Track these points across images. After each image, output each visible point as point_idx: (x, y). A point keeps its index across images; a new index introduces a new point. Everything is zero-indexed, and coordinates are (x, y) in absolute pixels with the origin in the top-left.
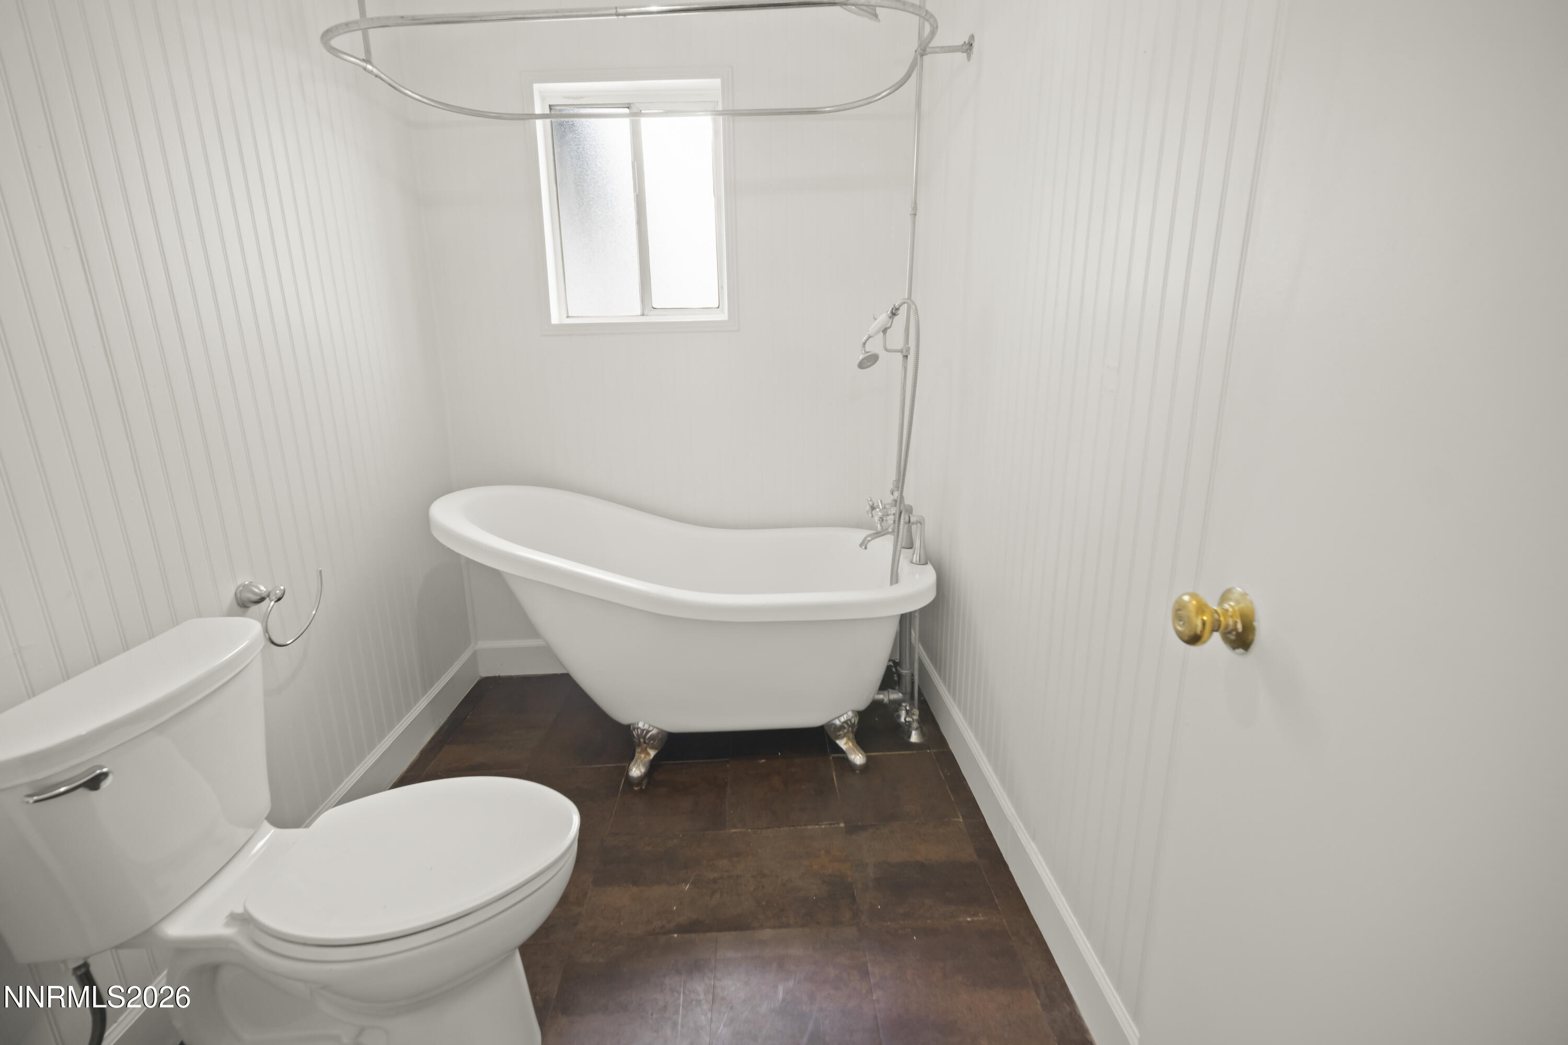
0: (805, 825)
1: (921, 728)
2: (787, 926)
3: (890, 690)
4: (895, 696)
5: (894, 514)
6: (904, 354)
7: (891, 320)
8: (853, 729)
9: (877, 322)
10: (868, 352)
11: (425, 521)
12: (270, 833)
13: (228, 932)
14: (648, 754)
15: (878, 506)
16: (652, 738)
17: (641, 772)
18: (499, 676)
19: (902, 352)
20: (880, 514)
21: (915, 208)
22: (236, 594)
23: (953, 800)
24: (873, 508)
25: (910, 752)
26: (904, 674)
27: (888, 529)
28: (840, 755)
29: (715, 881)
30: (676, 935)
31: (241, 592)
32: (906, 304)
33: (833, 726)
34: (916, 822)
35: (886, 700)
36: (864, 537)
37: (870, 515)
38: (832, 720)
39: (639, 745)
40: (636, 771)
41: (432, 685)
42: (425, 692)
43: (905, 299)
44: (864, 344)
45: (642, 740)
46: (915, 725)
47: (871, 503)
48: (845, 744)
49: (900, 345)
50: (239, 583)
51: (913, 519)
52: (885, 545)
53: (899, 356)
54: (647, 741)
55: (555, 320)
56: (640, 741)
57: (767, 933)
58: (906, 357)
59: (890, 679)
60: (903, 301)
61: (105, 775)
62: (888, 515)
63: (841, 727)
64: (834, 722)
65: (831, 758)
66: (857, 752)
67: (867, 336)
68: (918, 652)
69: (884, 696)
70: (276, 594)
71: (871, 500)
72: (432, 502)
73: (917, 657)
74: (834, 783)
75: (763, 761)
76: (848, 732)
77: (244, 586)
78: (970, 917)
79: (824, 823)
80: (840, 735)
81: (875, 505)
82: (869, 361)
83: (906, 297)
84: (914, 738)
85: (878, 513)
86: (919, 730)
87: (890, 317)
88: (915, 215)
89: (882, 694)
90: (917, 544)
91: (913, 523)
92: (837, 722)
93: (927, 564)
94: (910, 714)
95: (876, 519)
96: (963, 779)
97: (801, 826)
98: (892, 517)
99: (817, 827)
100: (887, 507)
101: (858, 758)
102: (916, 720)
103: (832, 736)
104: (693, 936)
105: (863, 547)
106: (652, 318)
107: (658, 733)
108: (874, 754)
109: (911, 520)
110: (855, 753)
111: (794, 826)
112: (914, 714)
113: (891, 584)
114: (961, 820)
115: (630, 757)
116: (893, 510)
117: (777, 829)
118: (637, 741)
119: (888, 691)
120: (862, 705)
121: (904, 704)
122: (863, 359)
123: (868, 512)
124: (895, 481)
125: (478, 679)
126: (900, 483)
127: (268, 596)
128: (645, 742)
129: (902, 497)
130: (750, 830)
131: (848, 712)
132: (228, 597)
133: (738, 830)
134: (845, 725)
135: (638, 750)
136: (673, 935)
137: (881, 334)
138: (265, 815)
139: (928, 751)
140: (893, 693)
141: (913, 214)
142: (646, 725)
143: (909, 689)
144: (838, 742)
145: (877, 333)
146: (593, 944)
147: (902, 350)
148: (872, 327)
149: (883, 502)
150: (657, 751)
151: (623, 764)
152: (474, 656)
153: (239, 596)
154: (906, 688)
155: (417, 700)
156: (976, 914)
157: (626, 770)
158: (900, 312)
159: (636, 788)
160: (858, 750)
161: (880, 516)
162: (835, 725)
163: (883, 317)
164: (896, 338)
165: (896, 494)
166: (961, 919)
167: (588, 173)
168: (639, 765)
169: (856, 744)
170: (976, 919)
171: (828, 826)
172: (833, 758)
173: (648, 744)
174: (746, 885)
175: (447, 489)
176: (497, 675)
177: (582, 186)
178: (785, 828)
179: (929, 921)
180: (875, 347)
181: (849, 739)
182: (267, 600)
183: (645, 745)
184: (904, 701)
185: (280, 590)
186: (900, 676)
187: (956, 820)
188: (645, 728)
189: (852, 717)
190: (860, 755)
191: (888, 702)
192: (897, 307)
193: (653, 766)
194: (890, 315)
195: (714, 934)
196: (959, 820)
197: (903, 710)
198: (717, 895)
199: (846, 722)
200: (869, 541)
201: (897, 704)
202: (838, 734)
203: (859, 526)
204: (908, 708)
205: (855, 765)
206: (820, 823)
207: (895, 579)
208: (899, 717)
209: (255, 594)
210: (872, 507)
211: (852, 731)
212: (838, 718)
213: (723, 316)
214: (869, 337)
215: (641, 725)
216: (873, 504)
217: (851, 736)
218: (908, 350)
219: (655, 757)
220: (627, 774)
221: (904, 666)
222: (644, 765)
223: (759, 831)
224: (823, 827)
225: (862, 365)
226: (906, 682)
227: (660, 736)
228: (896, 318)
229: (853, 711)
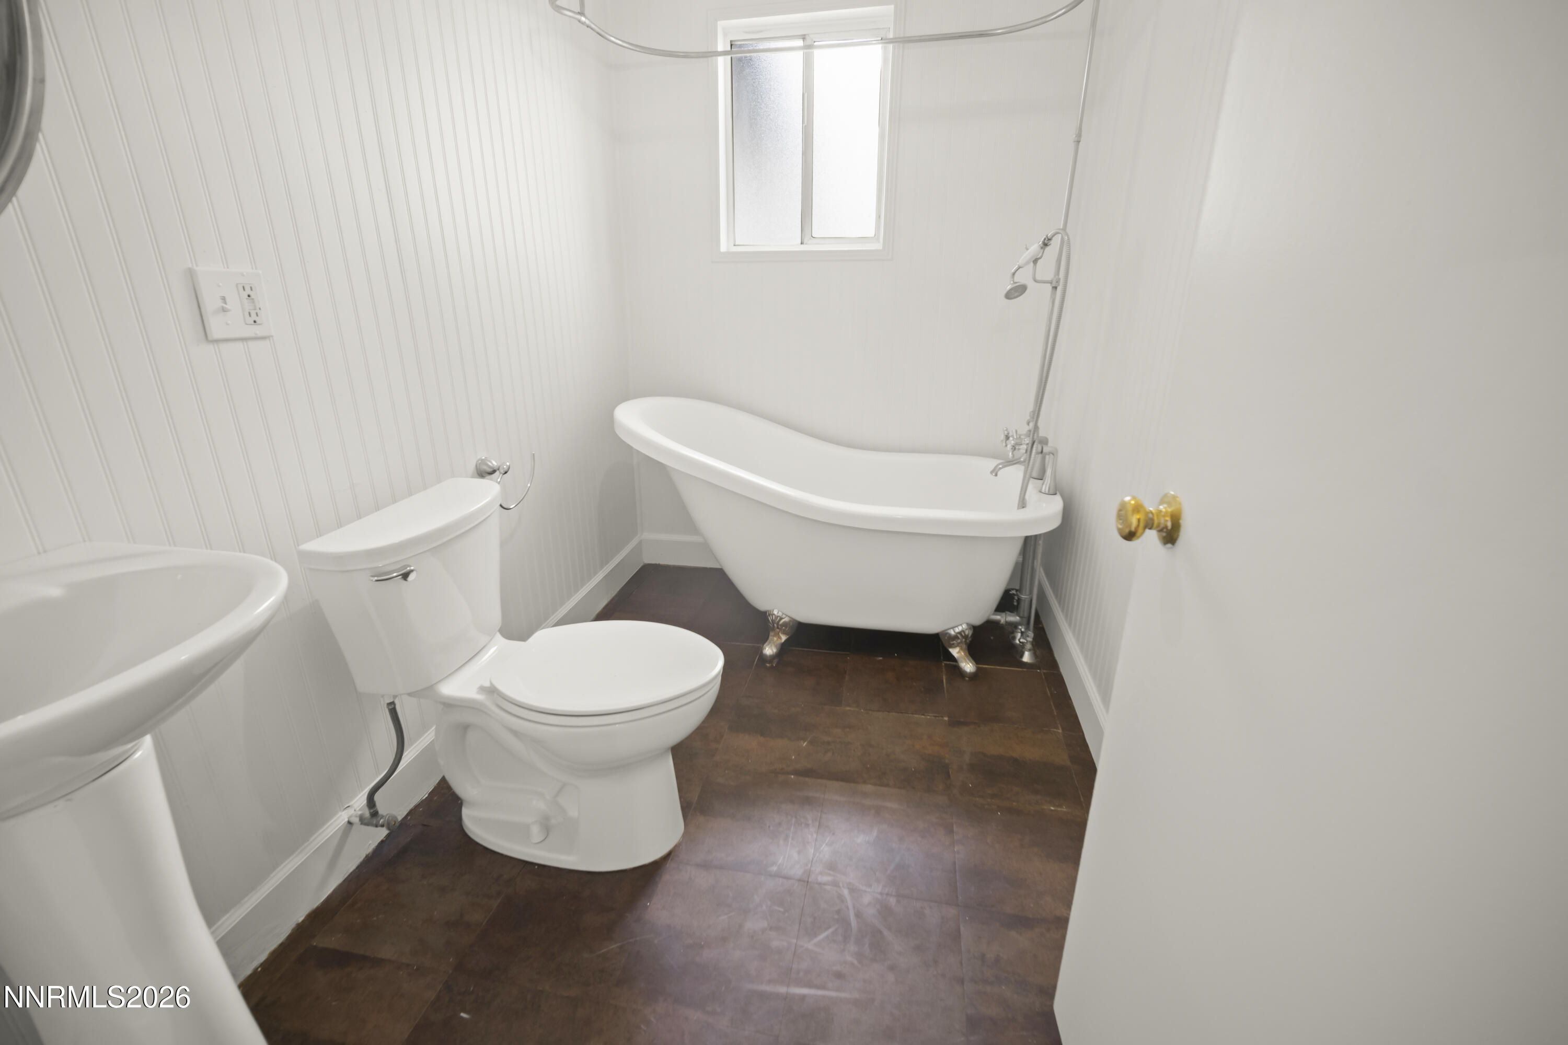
0: (912, 714)
1: (1035, 651)
2: (887, 785)
3: (1008, 613)
4: (1013, 618)
5: (1028, 444)
6: (1054, 286)
7: (1042, 251)
8: (966, 640)
9: (1029, 251)
10: (1016, 283)
11: (610, 420)
12: (500, 640)
13: (480, 697)
14: (780, 638)
15: (1013, 436)
16: (785, 624)
17: (773, 652)
18: (659, 564)
19: (1051, 283)
20: (1013, 442)
21: (1079, 135)
22: (476, 466)
23: (1055, 714)
24: (1007, 438)
25: (1021, 669)
26: (1023, 599)
27: (1020, 458)
28: (954, 663)
29: (829, 743)
30: (792, 777)
31: (480, 464)
32: (1060, 235)
33: (948, 635)
34: (1016, 726)
35: (1003, 621)
36: (996, 464)
37: (1004, 444)
38: (947, 630)
39: (773, 629)
40: (769, 650)
41: (607, 562)
42: (602, 567)
43: (1060, 229)
44: (1014, 274)
45: (775, 625)
46: (1029, 646)
47: (1006, 432)
48: (958, 653)
49: (1050, 276)
50: (479, 457)
51: (1046, 449)
52: (1015, 474)
53: (1049, 287)
54: (779, 627)
55: (723, 248)
56: (774, 626)
57: (869, 788)
58: (1055, 288)
59: (1007, 602)
60: (1058, 231)
61: (412, 571)
62: (1021, 444)
63: (956, 637)
64: (949, 631)
65: (943, 664)
66: (968, 661)
67: (1017, 266)
68: (1039, 576)
69: (1002, 617)
70: (504, 468)
71: (1007, 430)
72: (616, 406)
73: (1036, 583)
74: (943, 685)
75: (881, 658)
76: (961, 642)
77: (482, 460)
78: (1053, 807)
79: (930, 715)
80: (953, 644)
81: (1010, 435)
82: (1017, 291)
83: (1061, 227)
84: (1027, 657)
85: (1011, 442)
86: (1032, 652)
87: (1042, 248)
88: (1079, 142)
89: (999, 615)
90: (1049, 472)
91: (1046, 454)
92: (952, 632)
93: (1056, 494)
94: (1024, 635)
95: (1009, 447)
96: (1068, 698)
97: (908, 713)
98: (1025, 447)
99: (923, 716)
100: (1022, 437)
101: (968, 667)
102: (1030, 641)
103: (946, 645)
104: (807, 779)
105: (994, 474)
106: (809, 247)
107: (790, 621)
108: (984, 666)
109: (1044, 451)
110: (966, 662)
111: (902, 713)
112: (1028, 636)
113: (1018, 509)
114: (1060, 731)
115: (764, 639)
116: (1027, 440)
117: (887, 713)
118: (772, 626)
119: (1006, 614)
120: (978, 620)
121: (1020, 627)
122: (1011, 289)
123: (1002, 441)
124: (1032, 412)
125: (642, 565)
126: (1036, 414)
127: (498, 469)
128: (778, 628)
129: (1036, 428)
130: (862, 710)
131: (963, 624)
132: (471, 467)
133: (852, 709)
134: (959, 635)
135: (772, 634)
136: (790, 776)
137: (1032, 264)
138: (498, 629)
139: (1038, 671)
140: (1010, 616)
141: (1077, 141)
142: (780, 612)
143: (1026, 615)
144: (951, 650)
145: (1027, 263)
146: (727, 772)
147: (1052, 281)
148: (1023, 257)
149: (1018, 433)
150: (788, 637)
151: (758, 645)
152: (640, 543)
153: (478, 466)
154: (1024, 611)
155: (595, 573)
156: (1060, 806)
157: (760, 650)
158: (1052, 242)
159: (768, 665)
160: (968, 659)
161: (1013, 445)
162: (950, 635)
163: (1035, 248)
164: (1046, 269)
165: (1032, 425)
166: (1045, 807)
167: (762, 107)
168: (772, 645)
169: (968, 654)
170: (1059, 809)
171: (933, 718)
172: (945, 664)
173: (780, 629)
174: (854, 751)
175: (626, 397)
176: (657, 563)
177: (755, 119)
178: (894, 714)
179: (1014, 804)
180: (1024, 277)
181: (961, 649)
182: (497, 473)
183: (778, 630)
184: (1021, 625)
185: (507, 465)
186: (1019, 600)
187: (1055, 730)
188: (779, 615)
189: (966, 629)
190: (971, 664)
191: (1004, 623)
192: (1049, 238)
193: (783, 649)
194: (1042, 245)
195: (824, 781)
196: (1059, 731)
197: (1019, 632)
198: (830, 754)
199: (960, 633)
200: (1000, 468)
201: (1014, 626)
202: (952, 642)
203: (994, 457)
204: (1023, 630)
205: (965, 672)
206: (926, 714)
207: (1022, 504)
208: (1014, 638)
209: (489, 467)
210: (1006, 436)
211: (965, 641)
212: (953, 628)
213: (878, 246)
214: (1019, 268)
215: (775, 612)
216: (1008, 434)
217: (964, 646)
218: (1058, 282)
219: (786, 641)
220: (762, 652)
221: (1024, 592)
222: (776, 646)
223: (870, 712)
224: (929, 717)
225: (1008, 296)
226: (1024, 606)
227: (791, 624)
228: (1048, 249)
229: (968, 624)
